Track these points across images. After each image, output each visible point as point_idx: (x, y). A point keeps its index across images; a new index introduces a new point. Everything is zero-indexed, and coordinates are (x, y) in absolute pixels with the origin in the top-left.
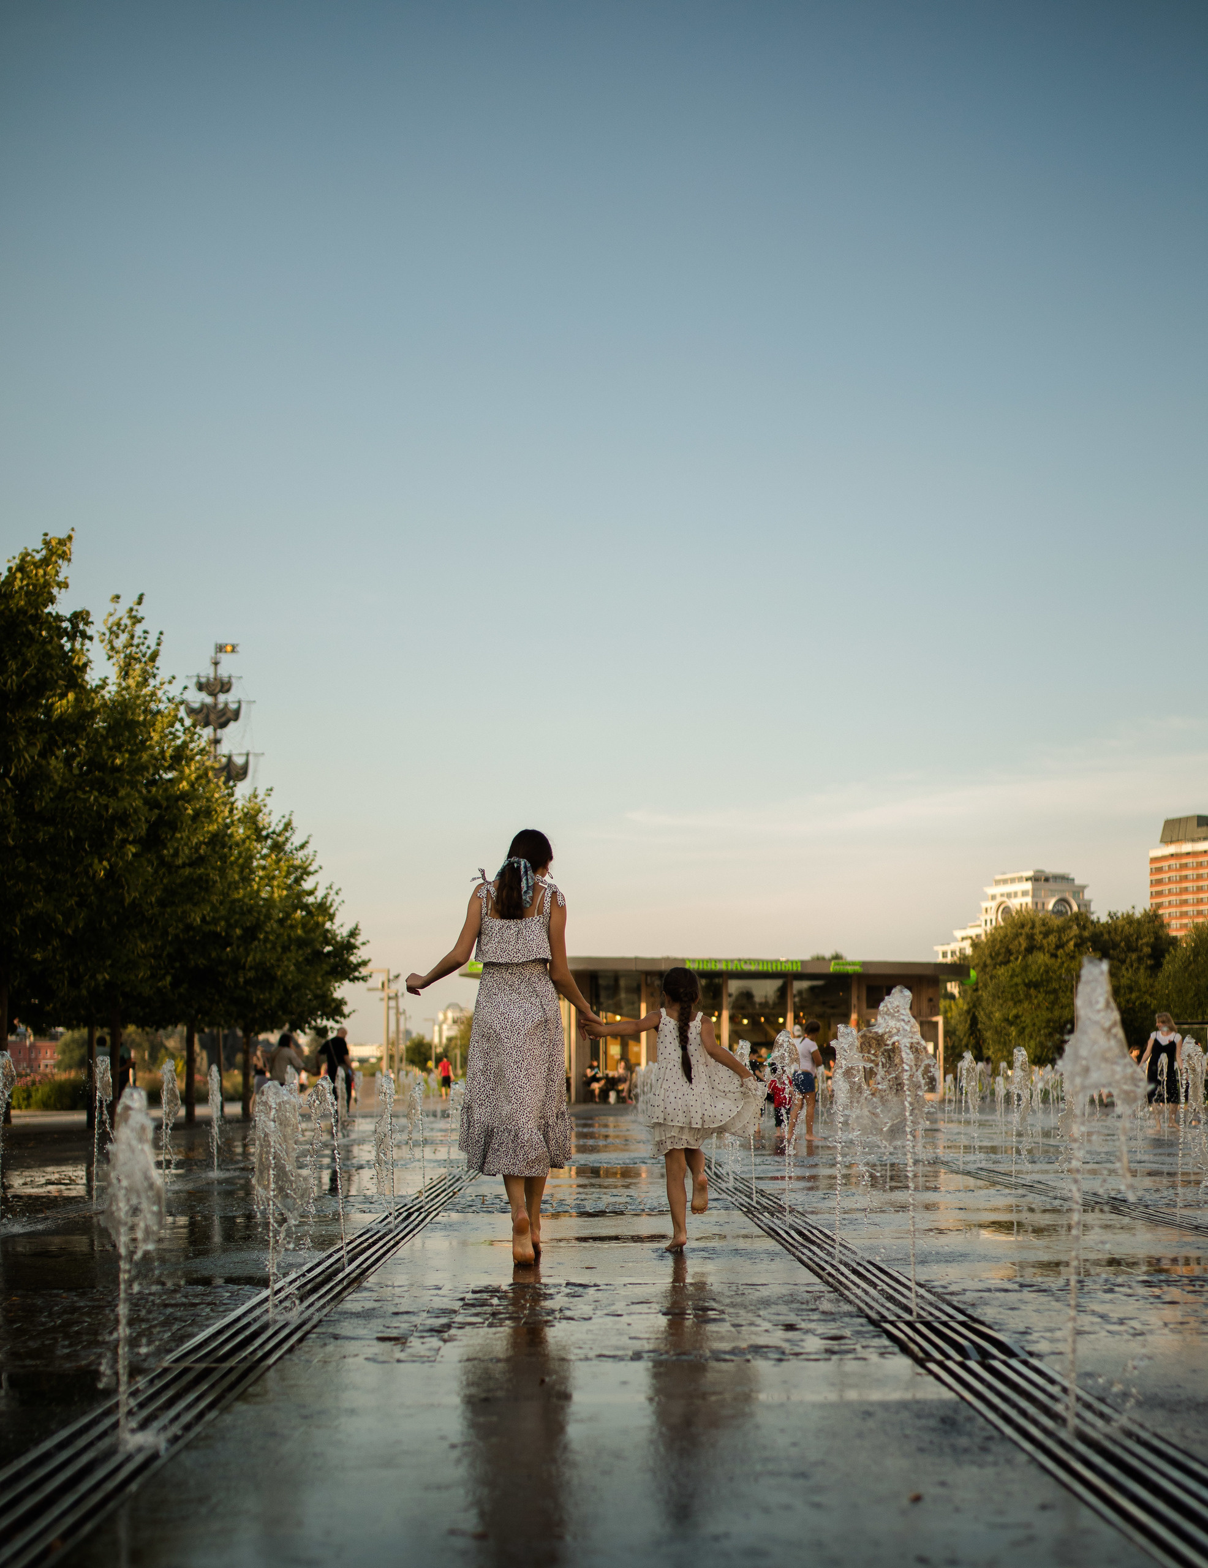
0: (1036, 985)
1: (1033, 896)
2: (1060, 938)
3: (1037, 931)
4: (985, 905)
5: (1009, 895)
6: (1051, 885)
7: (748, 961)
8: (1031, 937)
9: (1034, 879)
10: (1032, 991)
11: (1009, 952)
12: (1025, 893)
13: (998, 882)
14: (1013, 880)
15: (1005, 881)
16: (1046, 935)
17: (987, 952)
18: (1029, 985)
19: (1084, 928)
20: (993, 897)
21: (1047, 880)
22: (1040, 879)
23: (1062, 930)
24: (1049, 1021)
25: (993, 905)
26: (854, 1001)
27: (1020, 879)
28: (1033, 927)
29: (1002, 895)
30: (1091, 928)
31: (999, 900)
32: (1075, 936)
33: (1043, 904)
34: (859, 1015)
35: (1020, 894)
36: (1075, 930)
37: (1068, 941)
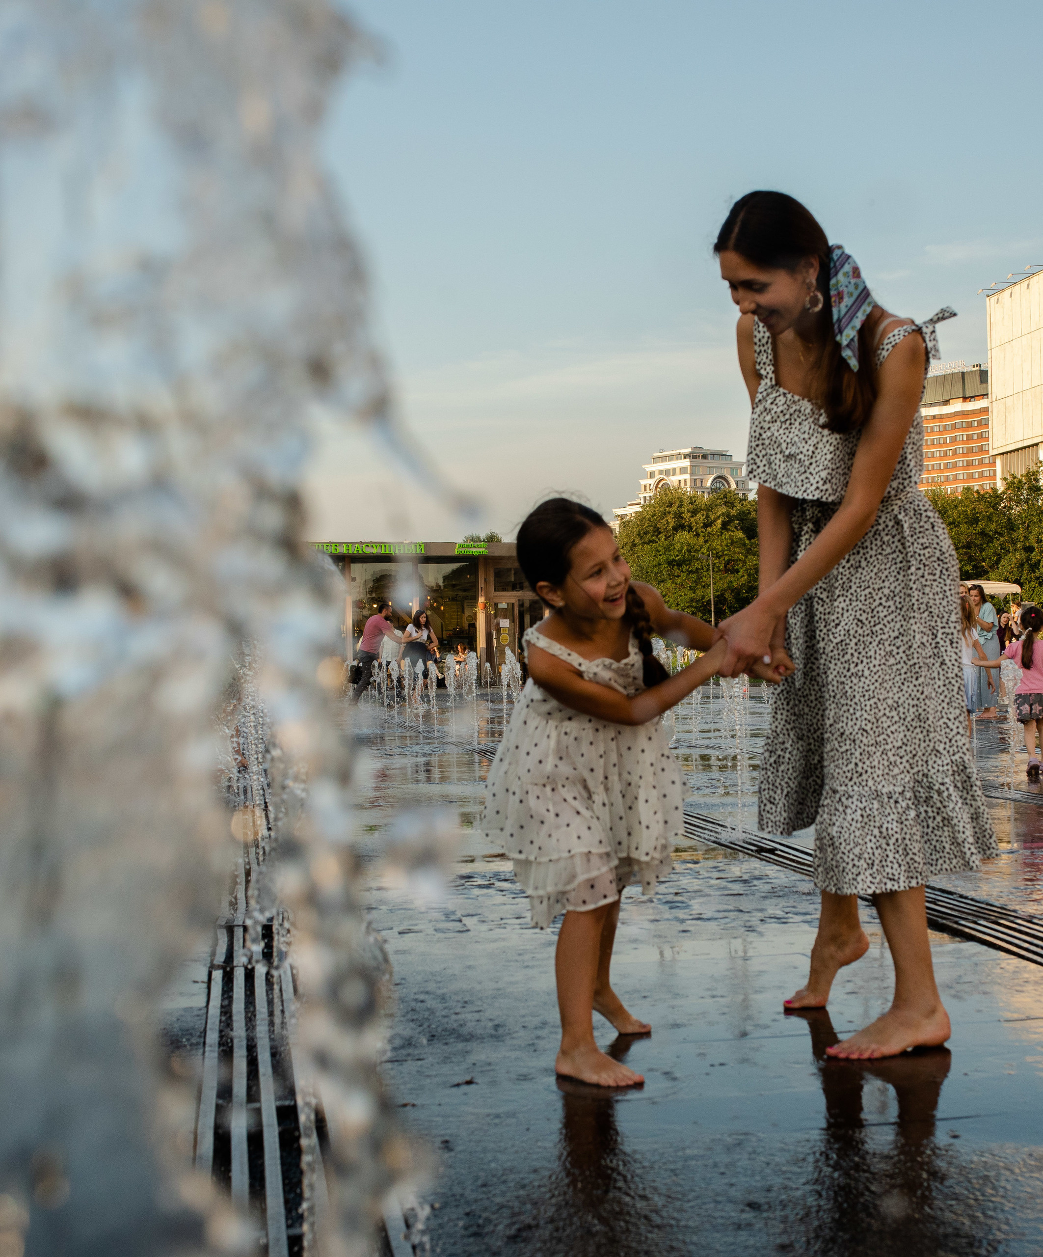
0: (679, 564)
1: (691, 474)
2: (707, 516)
3: (684, 509)
4: (643, 482)
5: (667, 472)
6: (709, 462)
7: (369, 544)
8: (679, 516)
9: (693, 456)
10: (677, 572)
11: (657, 531)
12: (683, 471)
13: (656, 459)
14: (671, 457)
15: (663, 459)
16: (694, 513)
17: (635, 531)
18: (670, 563)
19: (732, 505)
20: (652, 475)
21: (705, 457)
22: (698, 456)
23: (709, 508)
24: (692, 600)
25: (652, 481)
26: (481, 584)
27: (678, 456)
28: (681, 506)
29: (661, 472)
30: (739, 506)
31: (658, 477)
32: (723, 514)
33: (702, 481)
34: (487, 598)
35: (678, 471)
36: (722, 510)
37: (715, 520)
